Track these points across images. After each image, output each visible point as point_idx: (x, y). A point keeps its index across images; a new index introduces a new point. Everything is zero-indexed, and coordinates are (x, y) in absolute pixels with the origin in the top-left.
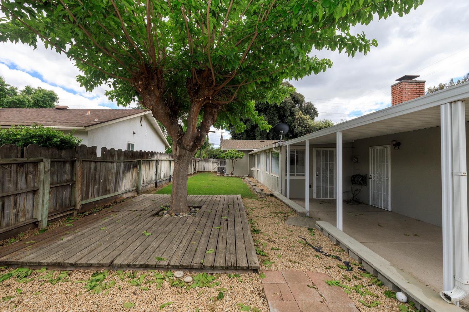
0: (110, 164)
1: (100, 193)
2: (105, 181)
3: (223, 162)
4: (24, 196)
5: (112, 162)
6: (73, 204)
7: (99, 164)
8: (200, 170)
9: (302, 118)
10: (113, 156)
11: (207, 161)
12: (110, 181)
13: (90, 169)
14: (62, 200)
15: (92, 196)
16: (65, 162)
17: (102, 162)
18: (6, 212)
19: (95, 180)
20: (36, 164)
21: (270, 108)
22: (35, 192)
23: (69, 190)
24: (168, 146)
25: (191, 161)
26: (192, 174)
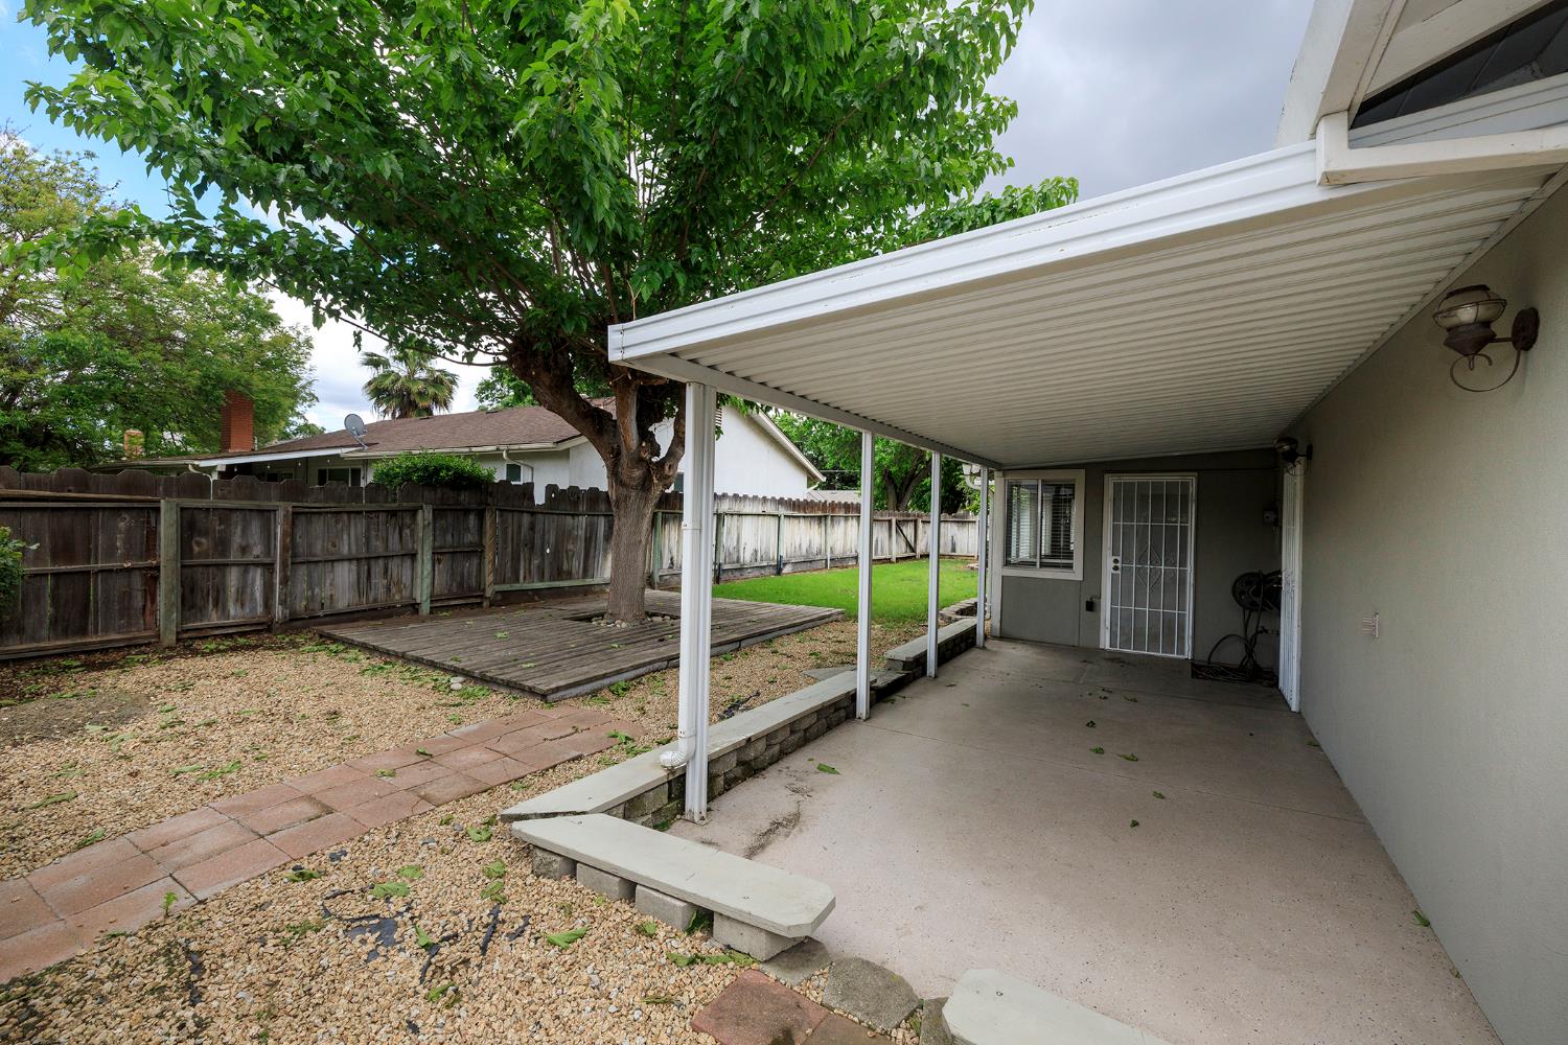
0: (569, 518)
1: (547, 575)
2: (556, 552)
4: (397, 561)
5: (573, 515)
6: (482, 586)
7: (540, 516)
10: (576, 504)
12: (570, 553)
13: (520, 526)
14: (462, 577)
15: (528, 577)
16: (467, 512)
17: (547, 513)
18: (373, 581)
19: (532, 548)
20: (414, 512)
22: (413, 556)
23: (475, 561)
24: (815, 477)
25: (890, 521)
26: (894, 560)
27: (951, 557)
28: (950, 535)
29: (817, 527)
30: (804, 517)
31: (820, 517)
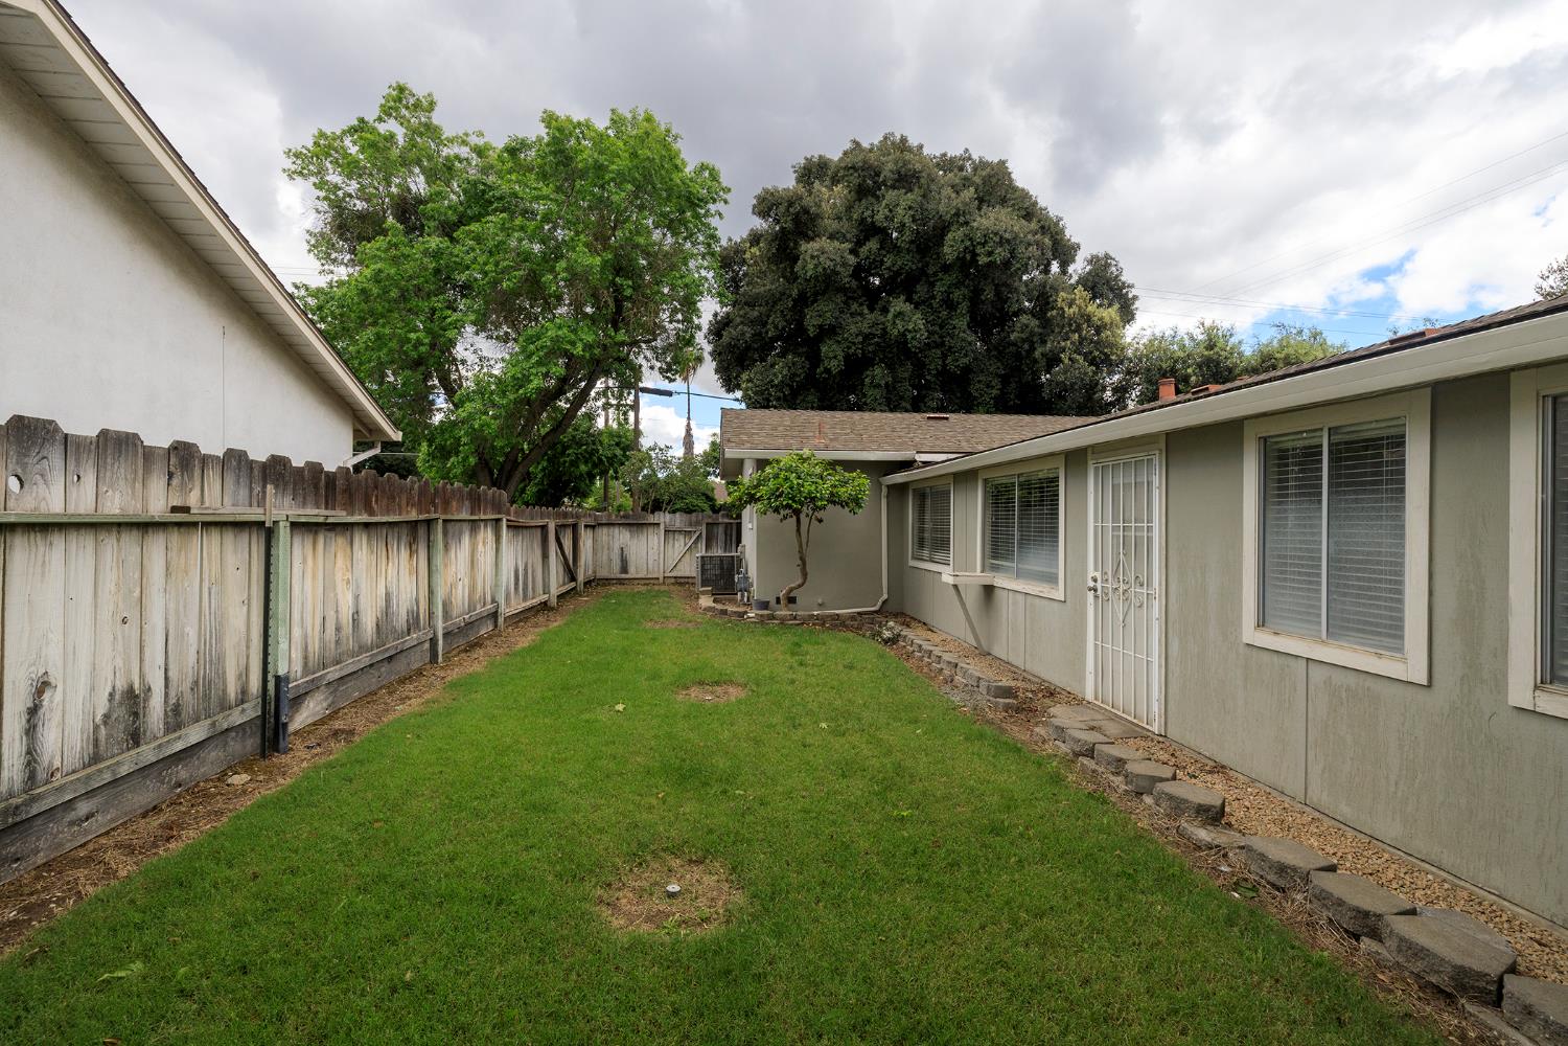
3: (721, 529)
8: (603, 573)
9: (1088, 319)
11: (636, 525)
21: (935, 274)
24: (375, 429)
25: (544, 528)
26: (554, 602)
27: (621, 582)
28: (617, 551)
29: (405, 553)
30: (367, 525)
31: (413, 526)
